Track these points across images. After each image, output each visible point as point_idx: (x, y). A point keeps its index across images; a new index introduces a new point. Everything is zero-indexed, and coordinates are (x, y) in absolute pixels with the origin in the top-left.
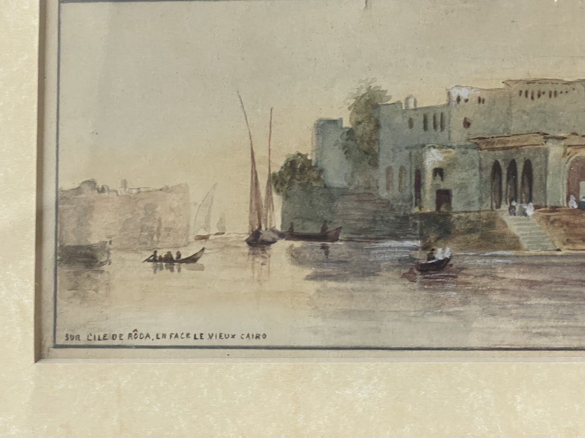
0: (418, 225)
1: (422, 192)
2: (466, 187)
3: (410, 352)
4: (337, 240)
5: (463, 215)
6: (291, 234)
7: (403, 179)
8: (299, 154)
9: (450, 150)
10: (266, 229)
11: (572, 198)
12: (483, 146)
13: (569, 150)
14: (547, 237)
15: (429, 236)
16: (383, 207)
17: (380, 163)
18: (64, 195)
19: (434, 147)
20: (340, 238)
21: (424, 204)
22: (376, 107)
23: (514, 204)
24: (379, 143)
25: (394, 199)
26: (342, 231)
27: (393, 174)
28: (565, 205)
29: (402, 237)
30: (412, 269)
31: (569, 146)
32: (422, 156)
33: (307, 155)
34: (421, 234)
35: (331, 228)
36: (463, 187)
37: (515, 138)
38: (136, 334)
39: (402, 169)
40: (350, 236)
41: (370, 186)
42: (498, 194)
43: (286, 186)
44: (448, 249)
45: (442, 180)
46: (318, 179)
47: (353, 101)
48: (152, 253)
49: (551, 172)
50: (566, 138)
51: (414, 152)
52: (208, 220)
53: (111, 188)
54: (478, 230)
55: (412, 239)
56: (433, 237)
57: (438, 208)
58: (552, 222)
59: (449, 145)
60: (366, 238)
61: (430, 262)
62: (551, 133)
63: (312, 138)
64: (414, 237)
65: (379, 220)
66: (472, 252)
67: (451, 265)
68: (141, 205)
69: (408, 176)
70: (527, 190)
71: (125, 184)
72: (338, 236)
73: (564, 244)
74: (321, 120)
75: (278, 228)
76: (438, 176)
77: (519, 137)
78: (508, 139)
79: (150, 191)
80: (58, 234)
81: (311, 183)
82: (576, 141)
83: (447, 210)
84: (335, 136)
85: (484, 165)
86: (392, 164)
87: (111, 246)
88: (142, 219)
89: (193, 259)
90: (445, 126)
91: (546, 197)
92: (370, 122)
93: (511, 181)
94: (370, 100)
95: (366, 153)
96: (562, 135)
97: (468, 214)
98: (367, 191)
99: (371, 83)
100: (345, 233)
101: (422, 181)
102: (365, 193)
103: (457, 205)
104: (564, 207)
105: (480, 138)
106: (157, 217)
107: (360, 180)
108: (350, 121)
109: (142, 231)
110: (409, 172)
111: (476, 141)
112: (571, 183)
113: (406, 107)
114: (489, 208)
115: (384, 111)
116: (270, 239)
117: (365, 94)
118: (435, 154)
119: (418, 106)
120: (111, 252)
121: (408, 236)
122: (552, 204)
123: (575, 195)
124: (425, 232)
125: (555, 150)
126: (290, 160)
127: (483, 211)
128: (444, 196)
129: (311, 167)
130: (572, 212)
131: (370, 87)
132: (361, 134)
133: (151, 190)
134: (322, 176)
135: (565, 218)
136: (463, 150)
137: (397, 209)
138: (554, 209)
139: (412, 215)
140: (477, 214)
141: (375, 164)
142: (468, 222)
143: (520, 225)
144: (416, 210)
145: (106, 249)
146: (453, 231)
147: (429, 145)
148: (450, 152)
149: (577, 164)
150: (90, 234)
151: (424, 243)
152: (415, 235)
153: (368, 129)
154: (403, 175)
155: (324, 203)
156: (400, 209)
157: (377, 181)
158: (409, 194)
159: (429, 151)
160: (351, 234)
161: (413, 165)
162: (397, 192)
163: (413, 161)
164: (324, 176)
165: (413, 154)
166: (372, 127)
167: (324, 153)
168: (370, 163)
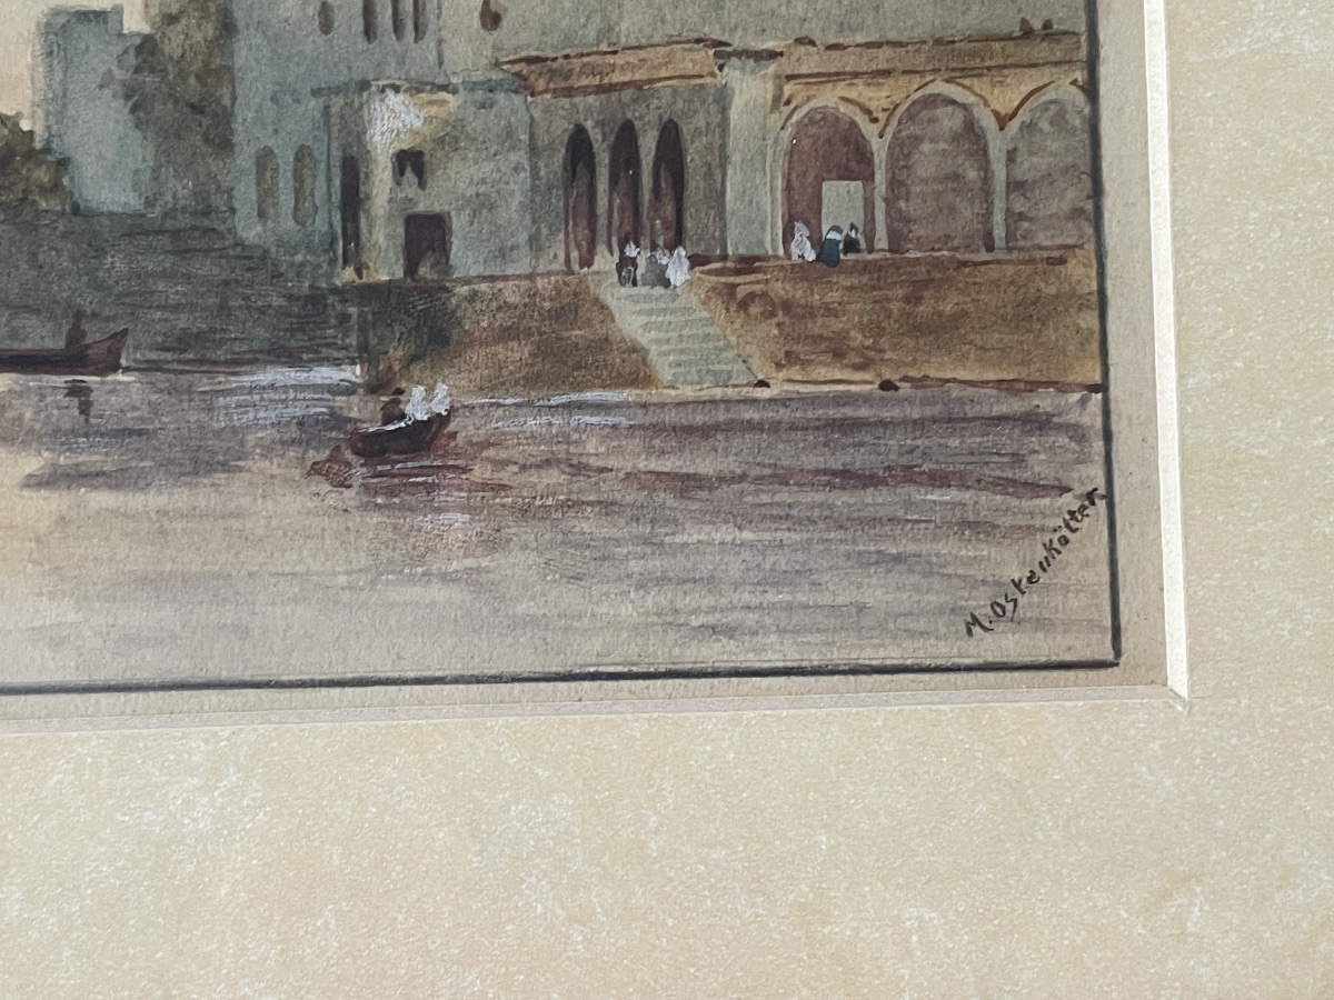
0: (355, 317)
1: (363, 222)
2: (492, 207)
3: (336, 692)
4: (115, 368)
5: (484, 287)
7: (308, 182)
9: (443, 95)
11: (801, 231)
12: (541, 84)
13: (788, 89)
14: (728, 347)
15: (386, 352)
16: (249, 269)
17: (235, 140)
19: (396, 89)
20: (123, 362)
21: (368, 257)
23: (631, 251)
24: (232, 81)
25: (280, 243)
26: (130, 341)
27: (275, 170)
28: (781, 252)
29: (305, 356)
30: (337, 448)
31: (789, 78)
32: (361, 117)
33: (19, 115)
34: (363, 347)
35: (94, 333)
36: (483, 205)
37: (632, 58)
39: (302, 155)
40: (153, 356)
41: (209, 206)
42: (584, 223)
44: (442, 390)
45: (422, 184)
46: (55, 188)
49: (736, 158)
50: (781, 54)
51: (337, 104)
54: (528, 333)
55: (337, 363)
56: (400, 352)
57: (411, 269)
58: (744, 305)
59: (440, 80)
60: (201, 361)
61: (391, 427)
62: (737, 42)
63: (33, 68)
64: (342, 354)
65: (240, 308)
66: (515, 395)
67: (453, 436)
69: (321, 179)
70: (669, 210)
72: (119, 356)
73: (779, 366)
74: (57, 12)
76: (409, 174)
77: (642, 54)
78: (610, 59)
81: (34, 201)
82: (810, 61)
83: (439, 272)
84: (100, 59)
85: (543, 139)
86: (270, 143)
90: (426, 26)
91: (723, 230)
92: (205, 17)
93: (623, 183)
95: (197, 109)
96: (770, 45)
97: (500, 285)
98: (206, 223)
100: (137, 348)
101: (363, 189)
102: (194, 228)
103: (465, 258)
104: (777, 257)
105: (530, 60)
107: (180, 189)
108: (147, 13)
110: (323, 166)
111: (517, 68)
112: (796, 184)
114: (559, 265)
118: (399, 108)
121: (326, 352)
122: (742, 251)
123: (807, 223)
124: (373, 341)
125: (748, 90)
127: (542, 275)
128: (426, 234)
129: (31, 155)
130: (801, 271)
132: (180, 52)
134: (66, 181)
135: (779, 289)
136: (479, 95)
137: (291, 275)
138: (748, 264)
139: (335, 290)
140: (525, 284)
141: (223, 144)
142: (499, 309)
143: (650, 313)
144: (349, 274)
146: (455, 334)
147: (381, 83)
148: (443, 102)
149: (813, 130)
151: (374, 374)
152: (345, 348)
153: (198, 37)
154: (306, 172)
155: (74, 260)
156: (298, 275)
157: (230, 191)
158: (325, 228)
159: (382, 100)
160: (157, 349)
161: (335, 144)
162: (288, 224)
163: (335, 129)
164: (72, 179)
165: (334, 110)
166: (211, 32)
167: (71, 112)
168: (207, 140)
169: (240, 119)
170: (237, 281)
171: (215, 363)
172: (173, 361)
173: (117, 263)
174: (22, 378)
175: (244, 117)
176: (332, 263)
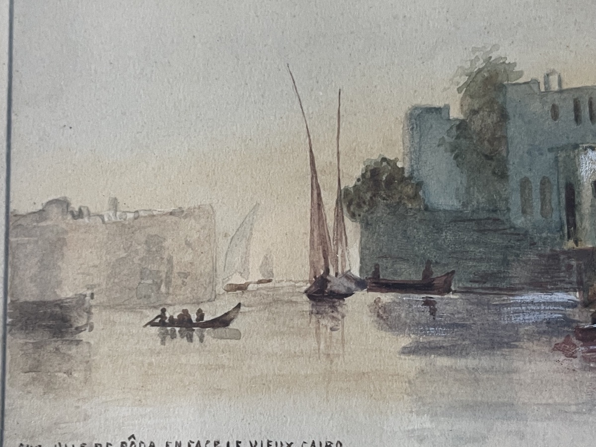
0: (575, 266)
1: (577, 217)
4: (448, 291)
6: (375, 282)
7: (548, 195)
8: (384, 159)
10: (337, 274)
15: (593, 285)
16: (518, 240)
17: (509, 173)
18: (19, 222)
20: (453, 288)
21: (581, 235)
22: (501, 88)
24: (507, 143)
25: (534, 227)
26: (456, 277)
27: (530, 189)
29: (549, 287)
30: (568, 336)
32: (575, 163)
33: (396, 160)
34: (580, 283)
35: (438, 273)
38: (133, 443)
39: (544, 182)
40: (469, 285)
41: (496, 207)
43: (366, 208)
46: (416, 196)
47: (464, 79)
48: (159, 312)
51: (562, 155)
52: (245, 261)
53: (92, 211)
55: (566, 291)
60: (494, 289)
63: (403, 136)
64: (569, 286)
65: (514, 261)
68: (141, 237)
69: (555, 194)
71: (114, 204)
72: (450, 285)
74: (416, 108)
75: (356, 273)
79: (154, 216)
80: (9, 283)
81: (404, 204)
84: (438, 132)
86: (528, 175)
87: (93, 302)
88: (142, 259)
89: (223, 322)
92: (492, 111)
94: (491, 77)
95: (489, 157)
98: (495, 216)
99: (491, 51)
100: (460, 280)
101: (577, 200)
102: (488, 219)
106: (165, 256)
107: (480, 198)
108: (461, 109)
109: (142, 279)
110: (555, 187)
113: (546, 89)
115: (511, 93)
116: (343, 290)
117: (483, 68)
119: (565, 87)
120: (93, 310)
121: (560, 285)
124: (585, 280)
126: (370, 168)
129: (403, 180)
131: (491, 57)
132: (479, 128)
133: (155, 213)
134: (421, 193)
137: (540, 243)
139: (564, 252)
141: (503, 176)
144: (570, 244)
145: (86, 305)
147: (584, 145)
150: (59, 283)
151: (586, 296)
152: (571, 283)
153: (489, 121)
154: (547, 190)
155: (426, 234)
156: (544, 243)
157: (506, 200)
158: (558, 220)
159: (586, 154)
160: (471, 281)
161: (562, 176)
162: (538, 217)
163: (561, 169)
164: (424, 192)
165: (560, 159)
166: (495, 119)
167: (424, 158)
168: (494, 173)
169: (511, 163)
170: (512, 247)
171: (500, 289)
172: (479, 288)
173: (448, 236)
174: (399, 295)
175: (513, 162)
176: (562, 237)
